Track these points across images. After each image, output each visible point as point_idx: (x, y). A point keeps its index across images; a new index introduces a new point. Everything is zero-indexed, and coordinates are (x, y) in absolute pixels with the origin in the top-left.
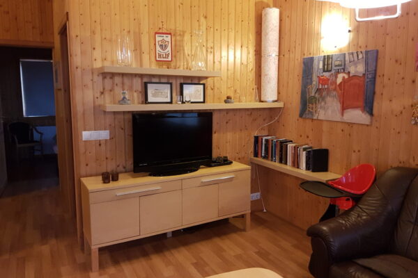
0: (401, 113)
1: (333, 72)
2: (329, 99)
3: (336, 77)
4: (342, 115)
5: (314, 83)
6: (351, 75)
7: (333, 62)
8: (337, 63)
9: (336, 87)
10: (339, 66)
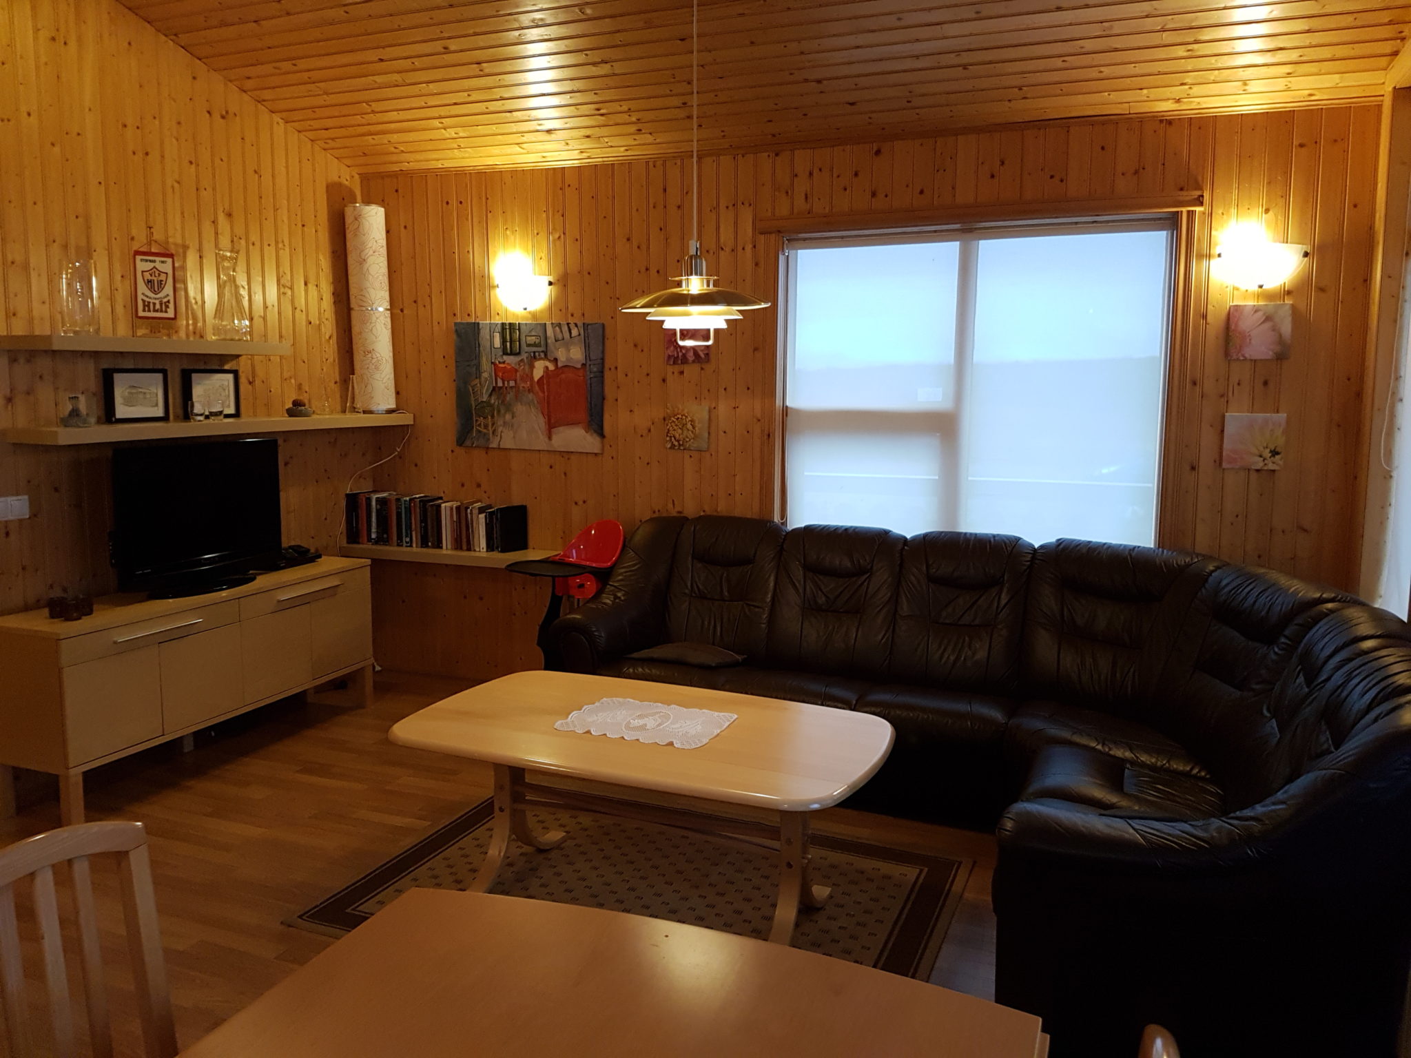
0: (649, 431)
1: (524, 356)
2: (520, 409)
3: (532, 367)
4: (550, 438)
5: (485, 375)
6: (560, 365)
7: (523, 338)
8: (531, 340)
9: (532, 385)
10: (535, 345)
